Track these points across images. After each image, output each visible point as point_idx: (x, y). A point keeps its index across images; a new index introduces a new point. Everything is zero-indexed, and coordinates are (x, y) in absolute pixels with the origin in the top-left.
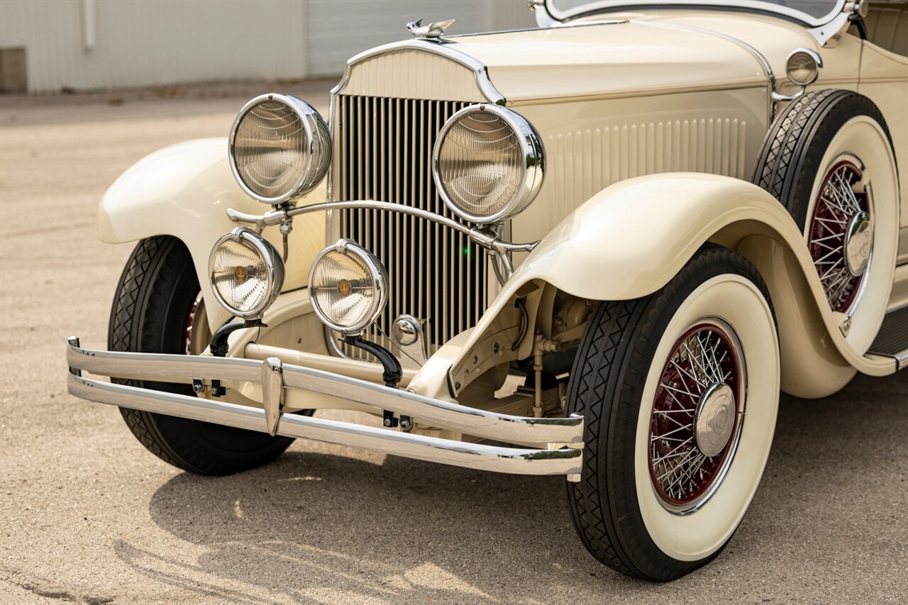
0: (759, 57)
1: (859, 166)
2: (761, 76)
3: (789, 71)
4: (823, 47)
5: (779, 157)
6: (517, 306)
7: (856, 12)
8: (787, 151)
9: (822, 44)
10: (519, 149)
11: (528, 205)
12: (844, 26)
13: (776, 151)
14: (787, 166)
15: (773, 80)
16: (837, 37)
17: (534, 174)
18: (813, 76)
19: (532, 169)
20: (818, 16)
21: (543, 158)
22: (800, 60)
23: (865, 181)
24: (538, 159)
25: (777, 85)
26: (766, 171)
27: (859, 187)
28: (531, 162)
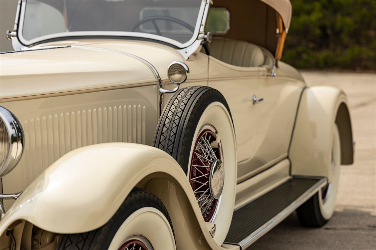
0: (151, 67)
1: (214, 131)
2: (153, 79)
3: (169, 75)
4: (187, 60)
5: (170, 129)
6: (8, 234)
7: (205, 39)
8: (174, 125)
9: (187, 58)
10: (6, 131)
11: (14, 168)
12: (199, 48)
13: (168, 125)
14: (175, 134)
15: (160, 81)
16: (195, 54)
17: (16, 148)
18: (184, 78)
19: (15, 144)
20: (183, 42)
21: (22, 135)
22: (175, 69)
23: (218, 141)
24: (19, 137)
25: (163, 83)
26: (162, 138)
27: (214, 144)
28: (14, 139)
